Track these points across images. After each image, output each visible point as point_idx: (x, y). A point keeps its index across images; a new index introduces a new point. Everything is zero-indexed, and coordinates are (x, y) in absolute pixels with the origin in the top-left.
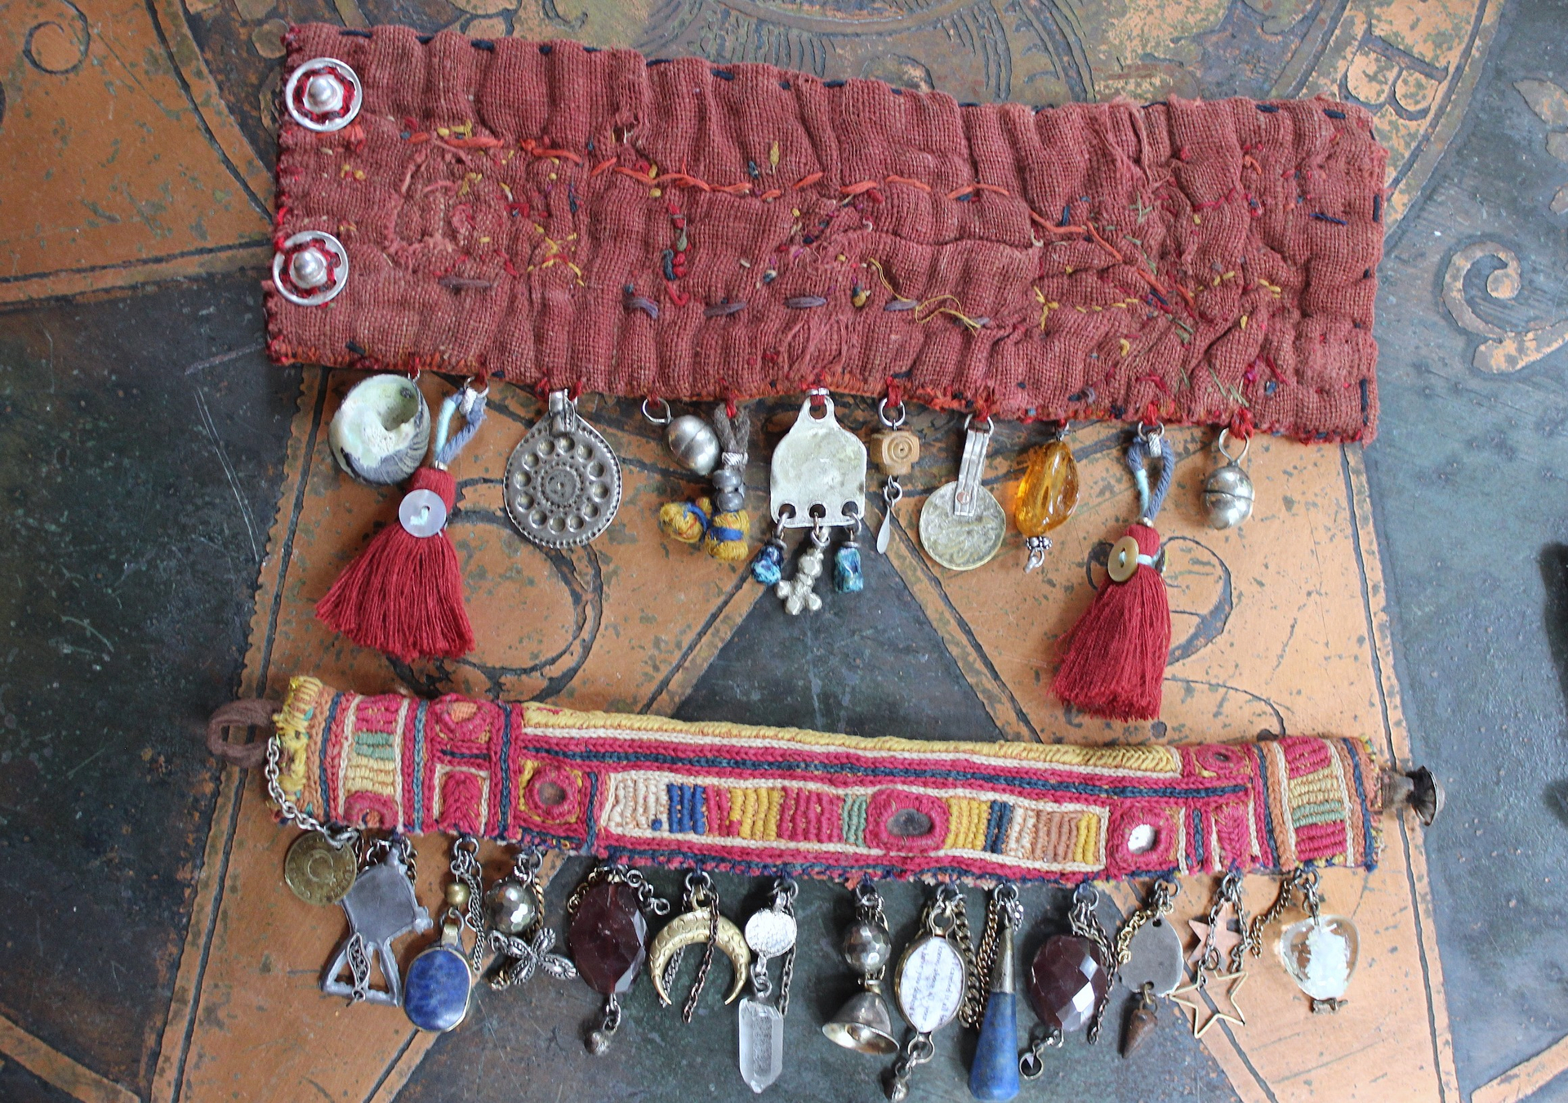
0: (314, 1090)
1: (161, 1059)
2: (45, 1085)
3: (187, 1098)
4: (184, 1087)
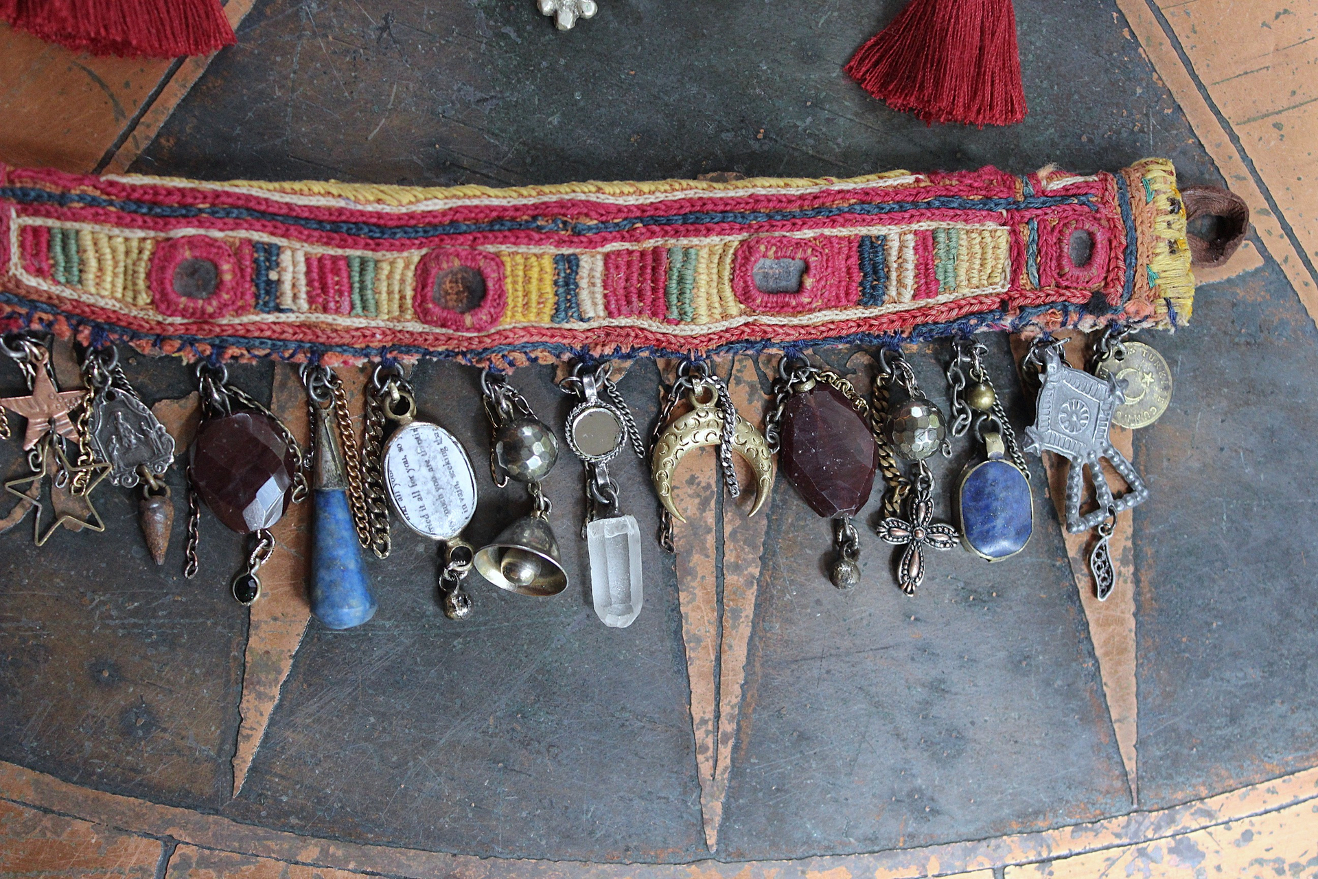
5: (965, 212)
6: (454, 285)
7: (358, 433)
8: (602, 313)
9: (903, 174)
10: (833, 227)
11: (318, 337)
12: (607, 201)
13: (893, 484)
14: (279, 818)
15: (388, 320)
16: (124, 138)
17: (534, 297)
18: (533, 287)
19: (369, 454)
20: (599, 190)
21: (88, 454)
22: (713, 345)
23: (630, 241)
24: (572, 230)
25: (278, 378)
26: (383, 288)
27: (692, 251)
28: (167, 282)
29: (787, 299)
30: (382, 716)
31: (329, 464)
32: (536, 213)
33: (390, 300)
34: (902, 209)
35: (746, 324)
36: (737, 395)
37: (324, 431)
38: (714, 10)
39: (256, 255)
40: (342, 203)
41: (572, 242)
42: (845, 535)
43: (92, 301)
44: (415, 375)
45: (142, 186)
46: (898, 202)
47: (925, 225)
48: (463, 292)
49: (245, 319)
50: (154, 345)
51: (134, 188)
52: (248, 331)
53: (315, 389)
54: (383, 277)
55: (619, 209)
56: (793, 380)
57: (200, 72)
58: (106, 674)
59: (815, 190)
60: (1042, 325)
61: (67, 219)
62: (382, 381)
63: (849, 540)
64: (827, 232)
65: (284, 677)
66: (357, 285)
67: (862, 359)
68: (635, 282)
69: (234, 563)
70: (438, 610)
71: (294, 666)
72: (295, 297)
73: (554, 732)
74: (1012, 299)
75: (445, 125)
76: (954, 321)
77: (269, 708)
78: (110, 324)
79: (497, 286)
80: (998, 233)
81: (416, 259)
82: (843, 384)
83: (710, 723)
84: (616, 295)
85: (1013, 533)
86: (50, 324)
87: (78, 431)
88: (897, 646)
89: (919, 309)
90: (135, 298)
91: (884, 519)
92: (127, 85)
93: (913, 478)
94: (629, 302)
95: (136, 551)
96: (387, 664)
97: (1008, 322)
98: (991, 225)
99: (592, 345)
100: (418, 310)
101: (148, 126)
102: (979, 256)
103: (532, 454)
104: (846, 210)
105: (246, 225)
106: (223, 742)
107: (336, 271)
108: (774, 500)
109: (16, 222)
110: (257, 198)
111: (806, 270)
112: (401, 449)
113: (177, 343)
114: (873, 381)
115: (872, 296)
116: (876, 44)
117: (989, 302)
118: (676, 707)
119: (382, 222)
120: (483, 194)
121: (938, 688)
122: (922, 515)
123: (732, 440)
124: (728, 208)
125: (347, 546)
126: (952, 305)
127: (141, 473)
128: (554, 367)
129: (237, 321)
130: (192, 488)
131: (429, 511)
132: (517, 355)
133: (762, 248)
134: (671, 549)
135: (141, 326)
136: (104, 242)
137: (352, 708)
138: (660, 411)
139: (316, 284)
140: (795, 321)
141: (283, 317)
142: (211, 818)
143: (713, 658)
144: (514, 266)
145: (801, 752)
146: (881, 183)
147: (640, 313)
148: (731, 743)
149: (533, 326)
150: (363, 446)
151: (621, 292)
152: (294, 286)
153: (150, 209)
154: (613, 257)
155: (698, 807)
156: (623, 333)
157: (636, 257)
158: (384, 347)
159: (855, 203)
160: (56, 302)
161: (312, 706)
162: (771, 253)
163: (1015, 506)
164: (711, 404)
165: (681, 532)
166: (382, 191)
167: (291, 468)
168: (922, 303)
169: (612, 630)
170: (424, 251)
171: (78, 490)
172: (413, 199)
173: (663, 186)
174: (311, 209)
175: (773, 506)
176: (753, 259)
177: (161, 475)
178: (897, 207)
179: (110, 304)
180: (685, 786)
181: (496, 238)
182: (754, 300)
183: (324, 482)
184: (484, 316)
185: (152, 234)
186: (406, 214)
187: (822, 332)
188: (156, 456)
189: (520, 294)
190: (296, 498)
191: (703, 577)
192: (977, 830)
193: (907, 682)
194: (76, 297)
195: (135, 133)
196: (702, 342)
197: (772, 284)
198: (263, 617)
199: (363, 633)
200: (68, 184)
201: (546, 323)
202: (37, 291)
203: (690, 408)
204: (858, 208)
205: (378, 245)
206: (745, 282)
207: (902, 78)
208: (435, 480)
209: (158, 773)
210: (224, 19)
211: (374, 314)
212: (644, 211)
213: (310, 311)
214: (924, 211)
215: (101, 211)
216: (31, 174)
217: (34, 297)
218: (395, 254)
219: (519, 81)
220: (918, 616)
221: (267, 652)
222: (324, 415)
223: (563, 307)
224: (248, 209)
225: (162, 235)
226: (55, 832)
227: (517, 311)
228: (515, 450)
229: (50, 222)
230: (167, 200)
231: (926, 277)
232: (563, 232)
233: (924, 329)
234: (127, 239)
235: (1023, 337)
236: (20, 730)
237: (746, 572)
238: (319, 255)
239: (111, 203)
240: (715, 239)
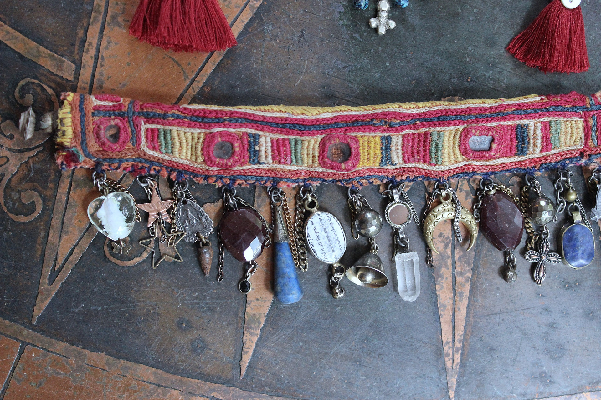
0: (172, 62)
1: (87, 44)
2: (22, 57)
3: (102, 66)
4: (100, 59)
5: (564, 113)
6: (336, 150)
7: (293, 216)
8: (401, 161)
9: (535, 96)
10: (504, 121)
11: (276, 175)
12: (404, 112)
13: (531, 235)
14: (260, 388)
15: (307, 166)
16: (188, 88)
17: (372, 155)
18: (372, 151)
19: (298, 226)
20: (400, 107)
21: (175, 228)
22: (450, 175)
23: (414, 129)
24: (389, 125)
25: (257, 193)
26: (305, 152)
27: (442, 133)
28: (211, 152)
29: (484, 154)
30: (305, 342)
31: (281, 231)
32: (373, 117)
33: (308, 158)
34: (535, 112)
35: (466, 165)
36: (461, 196)
37: (279, 216)
38: (447, 24)
39: (249, 139)
40: (286, 115)
41: (389, 130)
42: (510, 258)
43: (177, 161)
44: (318, 190)
45: (198, 109)
46: (534, 109)
47: (546, 119)
48: (340, 153)
49: (245, 168)
50: (204, 179)
51: (195, 110)
52: (246, 173)
53: (274, 197)
54: (305, 148)
55: (409, 115)
56: (486, 189)
57: (221, 58)
58: (184, 325)
59: (496, 104)
60: (599, 163)
61: (167, 125)
62: (304, 193)
63: (512, 261)
64: (502, 123)
65: (262, 326)
66: (293, 151)
67: (516, 179)
68: (415, 147)
69: (239, 275)
70: (329, 294)
71: (266, 320)
72: (266, 157)
73: (381, 348)
74: (585, 151)
75: (328, 78)
76: (559, 162)
77: (255, 339)
78: (185, 171)
79: (356, 151)
80: (579, 122)
81: (320, 139)
82: (508, 190)
83: (451, 343)
84: (408, 153)
85: (586, 257)
86: (159, 171)
87: (171, 218)
88: (533, 308)
89: (543, 157)
90: (196, 159)
91: (527, 251)
92: (189, 64)
93: (540, 232)
94: (413, 156)
95: (197, 270)
96: (307, 319)
97: (583, 162)
98: (575, 118)
99: (397, 176)
100: (321, 162)
101: (199, 82)
102: (570, 132)
103: (372, 225)
104: (511, 113)
105: (245, 126)
106: (236, 355)
107: (284, 146)
108: (477, 243)
109: (144, 126)
110: (249, 114)
111: (493, 140)
112: (313, 224)
113: (215, 179)
114: (521, 188)
115: (522, 151)
116: (521, 37)
117: (574, 153)
118: (435, 337)
119: (305, 123)
120: (349, 110)
121: (553, 326)
122: (545, 249)
123: (459, 217)
124: (458, 113)
125: (290, 267)
126: (558, 155)
127: (198, 236)
128: (379, 186)
129: (241, 168)
130: (220, 242)
131: (326, 251)
132: (364, 181)
133: (473, 131)
134: (432, 266)
135: (199, 171)
136: (182, 135)
137: (292, 338)
138: (426, 204)
139: (276, 151)
140: (488, 163)
141: (261, 166)
142: (231, 388)
143: (451, 314)
144: (363, 142)
145: (491, 356)
146: (526, 101)
147: (418, 161)
148: (460, 352)
149: (371, 168)
150: (295, 222)
151: (410, 152)
152: (266, 152)
153: (203, 120)
154: (406, 136)
155: (446, 381)
156: (411, 170)
157: (416, 136)
158: (305, 179)
159: (515, 110)
160: (161, 161)
161: (274, 338)
162: (477, 133)
163: (587, 244)
164: (449, 201)
165: (436, 258)
166: (304, 109)
167: (265, 233)
168: (544, 154)
169: (407, 303)
170: (323, 136)
171: (171, 244)
172: (318, 113)
173: (428, 104)
174: (273, 118)
175: (477, 245)
176: (469, 136)
177: (207, 237)
178: (533, 111)
179: (185, 162)
180: (440, 371)
181: (356, 129)
182: (469, 154)
183: (280, 239)
184: (350, 164)
185: (203, 130)
186: (315, 119)
187: (500, 168)
188: (205, 228)
189: (366, 154)
190: (266, 246)
191: (446, 278)
192: (570, 390)
193: (538, 324)
194: (170, 159)
195: (193, 85)
196: (446, 173)
197: (477, 147)
198: (252, 299)
199: (297, 306)
200: (167, 110)
201: (377, 166)
202: (153, 157)
203: (439, 203)
204: (516, 112)
205: (303, 133)
206: (465, 146)
207: (534, 53)
208: (328, 237)
209: (207, 369)
210: (231, 33)
211: (301, 164)
212: (420, 116)
213: (273, 163)
214: (545, 113)
215: (181, 121)
216: (150, 105)
217: (152, 159)
218: (311, 137)
219: (361, 58)
220: (543, 294)
221: (254, 314)
222: (278, 209)
223: (384, 159)
224: (245, 119)
225: (208, 131)
226: (163, 395)
227: (365, 162)
228: (364, 223)
229: (159, 126)
230: (210, 116)
231: (546, 142)
232: (385, 126)
233: (545, 166)
234: (192, 133)
235: (590, 168)
236: (148, 350)
237: (465, 276)
238: (277, 139)
239: (185, 117)
240: (452, 128)
